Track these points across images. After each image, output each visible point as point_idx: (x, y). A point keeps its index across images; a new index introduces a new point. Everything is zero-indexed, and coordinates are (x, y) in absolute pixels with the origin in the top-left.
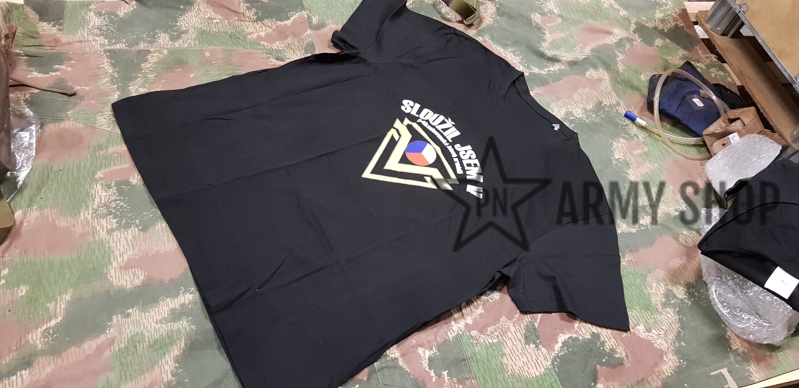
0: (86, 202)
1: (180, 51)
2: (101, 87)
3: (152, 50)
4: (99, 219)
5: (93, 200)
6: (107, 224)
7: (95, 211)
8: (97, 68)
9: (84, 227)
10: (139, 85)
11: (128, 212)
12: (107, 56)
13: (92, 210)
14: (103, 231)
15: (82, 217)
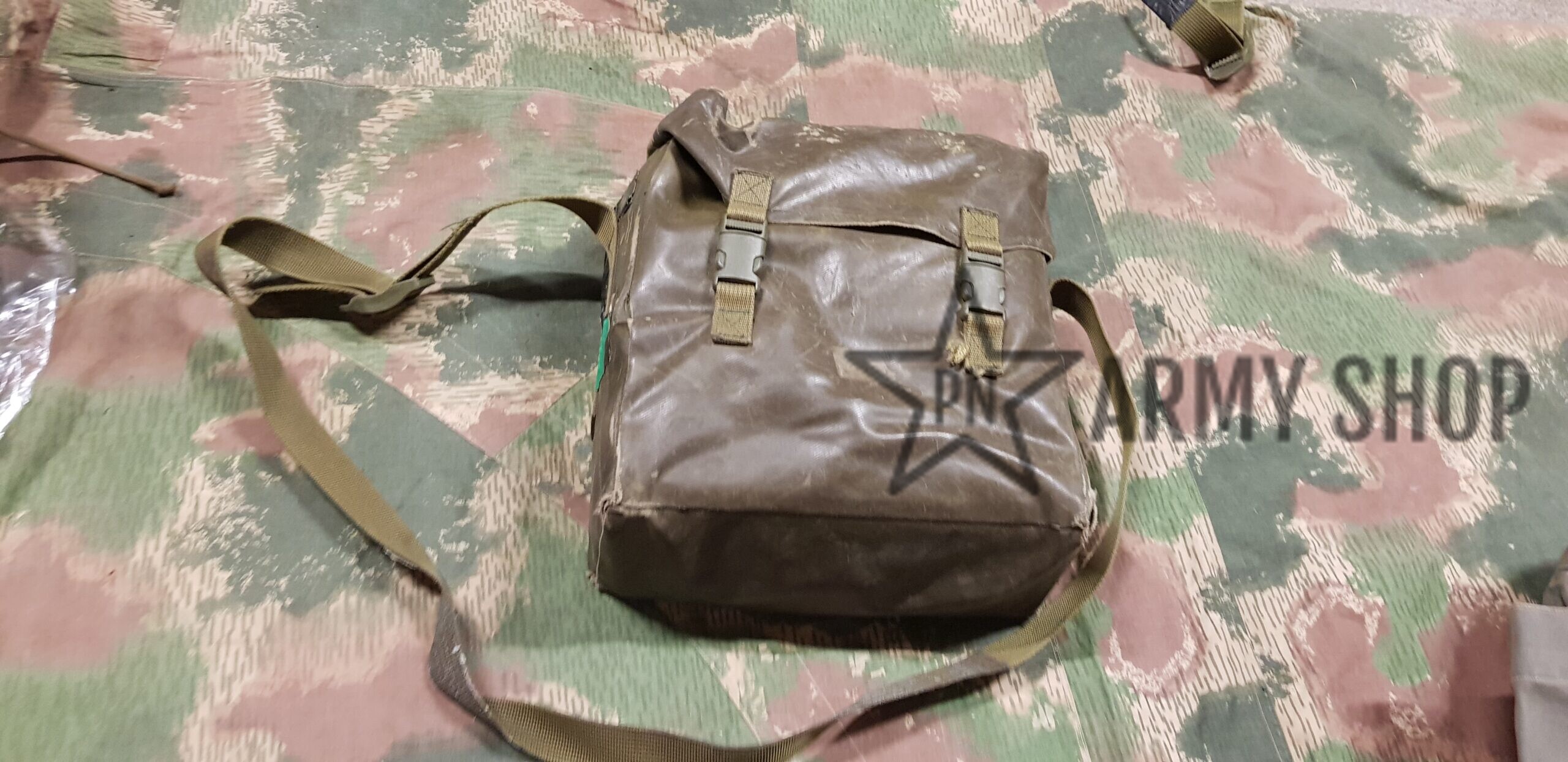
0: (156, 513)
1: (464, 96)
2: (248, 180)
3: (394, 90)
4: (181, 567)
5: (176, 508)
6: (202, 581)
7: (176, 541)
8: (247, 125)
9: (139, 585)
10: (346, 183)
11: (263, 553)
12: (277, 97)
13: (168, 535)
14: (188, 603)
15: (139, 556)
